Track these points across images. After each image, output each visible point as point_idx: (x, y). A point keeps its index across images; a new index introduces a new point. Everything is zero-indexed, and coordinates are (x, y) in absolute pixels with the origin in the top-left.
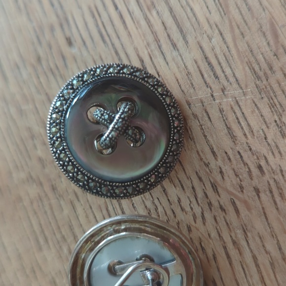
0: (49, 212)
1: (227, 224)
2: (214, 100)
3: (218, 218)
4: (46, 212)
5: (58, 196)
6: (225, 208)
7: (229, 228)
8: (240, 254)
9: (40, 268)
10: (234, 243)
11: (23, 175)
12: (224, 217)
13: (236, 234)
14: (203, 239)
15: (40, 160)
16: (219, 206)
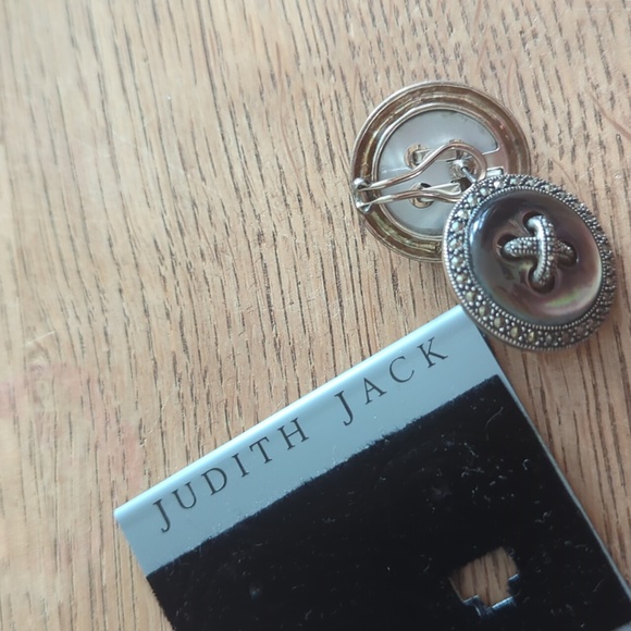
0: (347, 119)
1: (604, 166)
2: (625, 7)
3: (593, 157)
4: (341, 119)
5: (365, 99)
6: (607, 146)
7: (605, 171)
8: (613, 206)
9: (312, 196)
10: (608, 190)
11: (317, 63)
12: (602, 156)
13: (613, 180)
14: (567, 181)
15: (351, 44)
16: (598, 142)
